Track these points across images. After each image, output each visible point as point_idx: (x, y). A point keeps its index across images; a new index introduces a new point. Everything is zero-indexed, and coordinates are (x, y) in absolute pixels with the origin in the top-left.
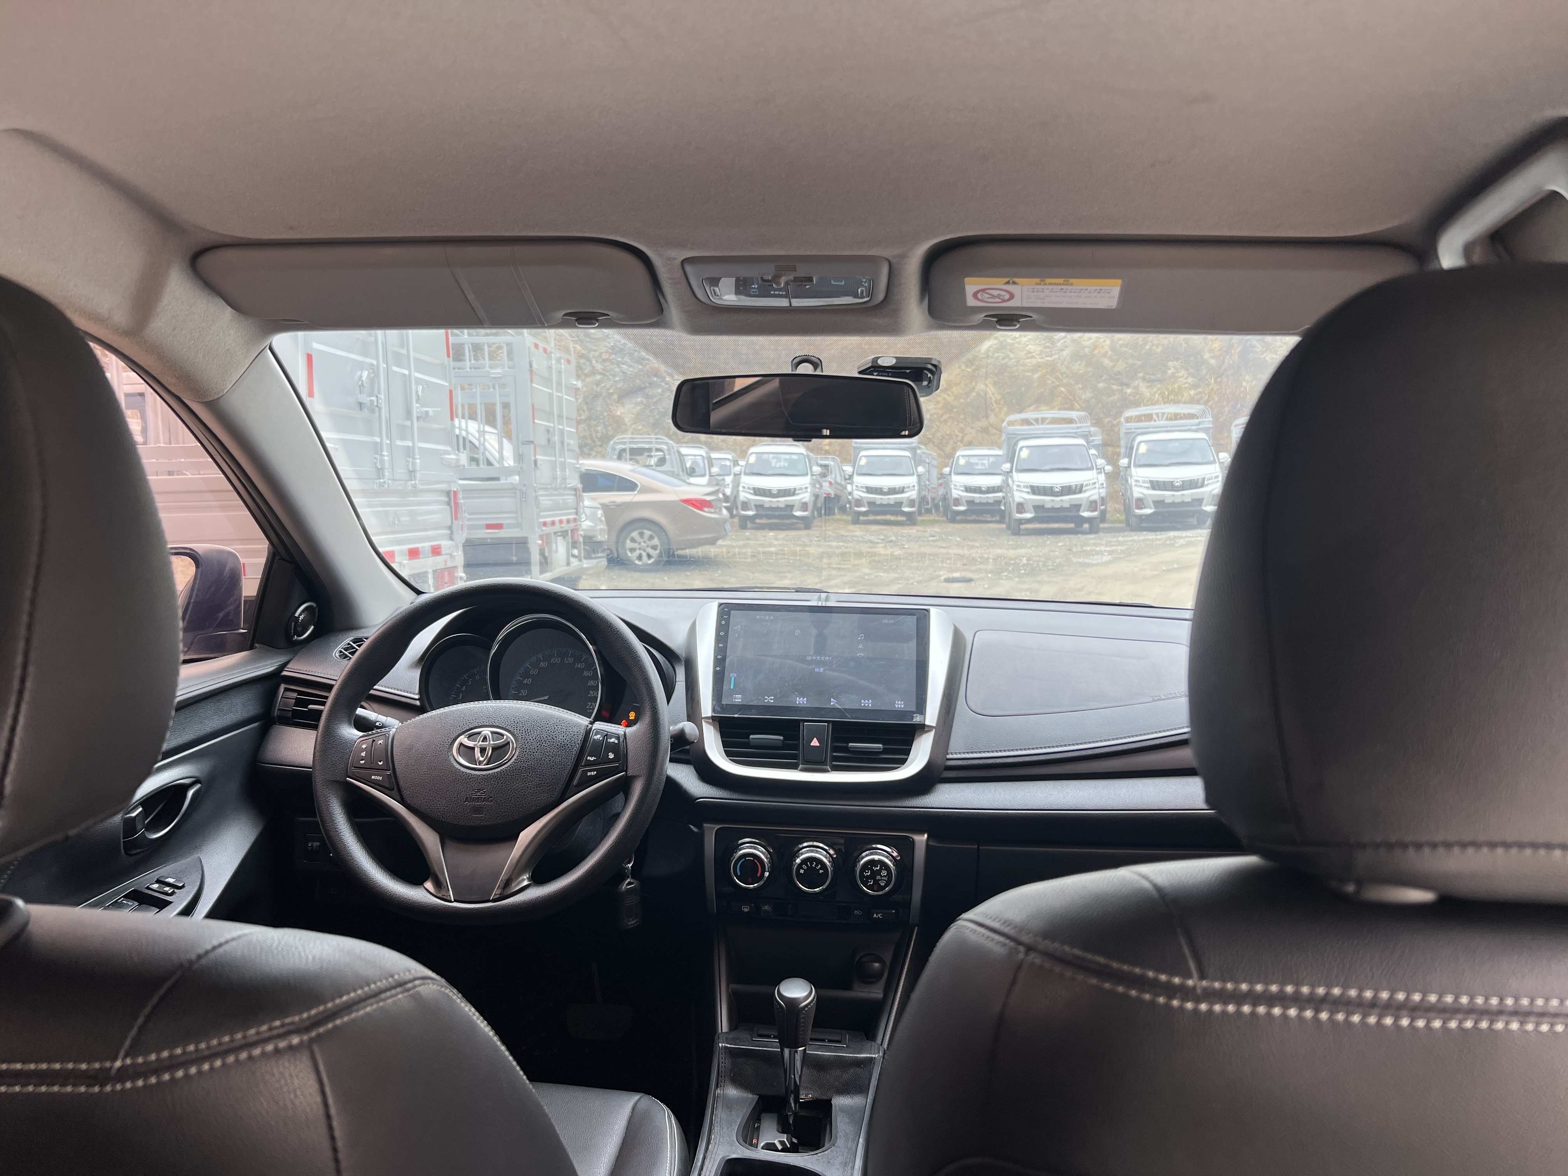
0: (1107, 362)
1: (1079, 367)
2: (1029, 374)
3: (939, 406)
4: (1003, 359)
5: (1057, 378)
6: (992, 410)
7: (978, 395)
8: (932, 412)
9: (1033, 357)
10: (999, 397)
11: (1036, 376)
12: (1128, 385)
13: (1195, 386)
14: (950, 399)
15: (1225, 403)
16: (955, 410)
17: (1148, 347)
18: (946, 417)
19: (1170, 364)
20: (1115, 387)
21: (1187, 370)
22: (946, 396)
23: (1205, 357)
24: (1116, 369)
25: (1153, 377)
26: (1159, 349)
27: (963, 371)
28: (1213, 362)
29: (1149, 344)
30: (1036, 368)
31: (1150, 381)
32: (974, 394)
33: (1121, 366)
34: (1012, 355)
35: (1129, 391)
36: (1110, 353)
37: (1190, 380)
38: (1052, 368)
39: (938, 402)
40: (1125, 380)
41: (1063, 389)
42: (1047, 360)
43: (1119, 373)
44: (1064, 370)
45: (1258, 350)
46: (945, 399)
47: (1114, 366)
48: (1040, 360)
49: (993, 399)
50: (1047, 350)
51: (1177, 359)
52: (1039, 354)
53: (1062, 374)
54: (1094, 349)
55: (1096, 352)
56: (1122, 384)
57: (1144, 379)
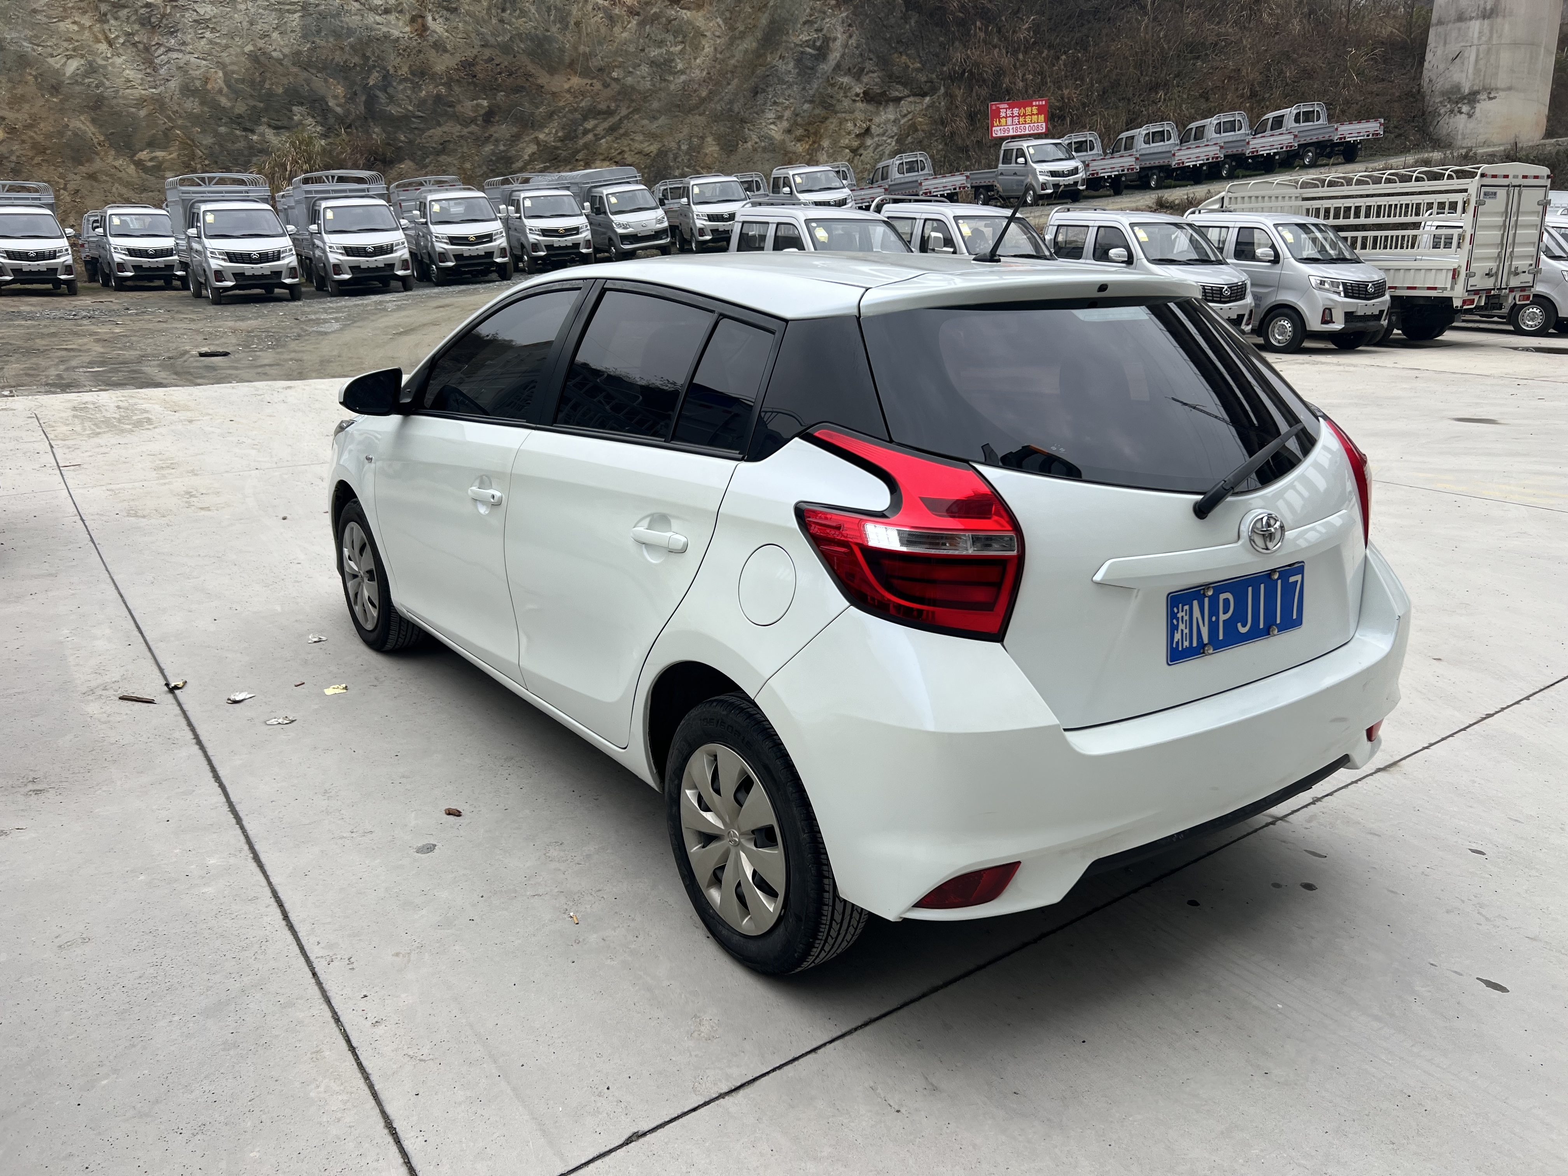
0: (224, 101)
1: (192, 105)
2: (133, 110)
3: (27, 146)
4: (97, 87)
5: (170, 118)
6: (97, 154)
7: (76, 134)
8: (18, 154)
9: (133, 87)
10: (102, 138)
11: (143, 113)
12: (253, 131)
13: (324, 136)
14: (40, 138)
15: (358, 155)
16: (48, 152)
17: (267, 86)
18: (38, 159)
19: (295, 108)
20: (238, 132)
21: (313, 117)
22: (32, 134)
23: (330, 104)
24: (237, 111)
25: (279, 123)
26: (280, 90)
27: (47, 101)
28: (339, 110)
29: (268, 82)
30: (141, 102)
31: (276, 128)
32: (70, 133)
33: (241, 108)
34: (107, 83)
35: (255, 138)
36: (225, 90)
37: (319, 128)
38: (159, 103)
39: (23, 142)
40: (248, 125)
41: (178, 132)
42: (153, 93)
43: (240, 116)
44: (176, 108)
45: (383, 101)
46: (31, 137)
47: (233, 107)
48: (143, 92)
49: (95, 141)
50: (149, 79)
51: (302, 104)
52: (141, 84)
53: (173, 112)
54: (206, 83)
55: (209, 87)
56: (245, 130)
57: (270, 126)
